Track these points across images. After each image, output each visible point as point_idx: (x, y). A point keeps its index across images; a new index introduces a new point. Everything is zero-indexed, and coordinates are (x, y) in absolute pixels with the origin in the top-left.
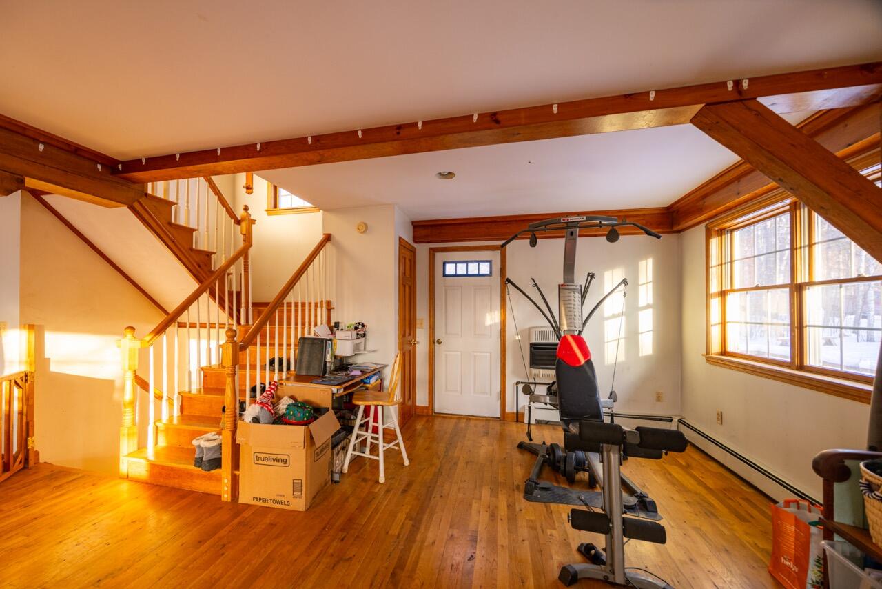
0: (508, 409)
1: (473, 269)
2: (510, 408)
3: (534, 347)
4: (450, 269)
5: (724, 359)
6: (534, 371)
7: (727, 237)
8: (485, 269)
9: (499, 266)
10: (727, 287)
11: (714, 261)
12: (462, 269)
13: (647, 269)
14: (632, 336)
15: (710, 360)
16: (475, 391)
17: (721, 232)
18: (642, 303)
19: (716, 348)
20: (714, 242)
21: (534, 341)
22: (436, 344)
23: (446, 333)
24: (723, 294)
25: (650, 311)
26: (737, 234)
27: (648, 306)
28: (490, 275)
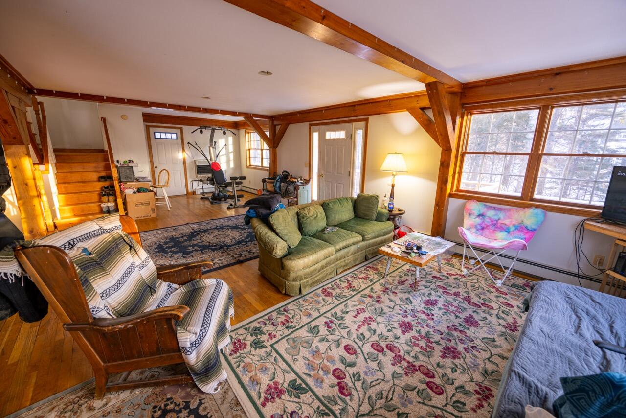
0: (189, 191)
1: (169, 136)
2: (190, 190)
3: (198, 167)
4: (158, 135)
5: (250, 167)
6: (199, 175)
7: (250, 134)
8: (174, 136)
9: (180, 136)
10: (250, 148)
11: (247, 140)
12: (163, 136)
13: (231, 139)
14: (228, 161)
15: (247, 167)
16: (175, 186)
17: (248, 133)
18: (230, 151)
19: (248, 164)
20: (247, 135)
21: (198, 165)
22: (155, 169)
23: (159, 164)
24: (249, 150)
25: (232, 154)
26: (252, 134)
27: (232, 152)
28: (177, 139)
